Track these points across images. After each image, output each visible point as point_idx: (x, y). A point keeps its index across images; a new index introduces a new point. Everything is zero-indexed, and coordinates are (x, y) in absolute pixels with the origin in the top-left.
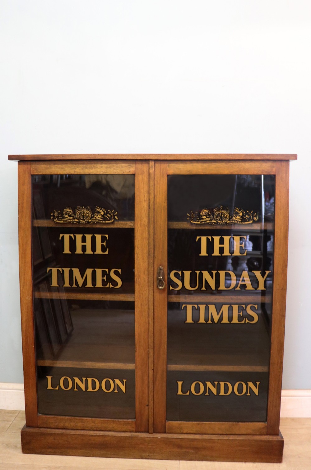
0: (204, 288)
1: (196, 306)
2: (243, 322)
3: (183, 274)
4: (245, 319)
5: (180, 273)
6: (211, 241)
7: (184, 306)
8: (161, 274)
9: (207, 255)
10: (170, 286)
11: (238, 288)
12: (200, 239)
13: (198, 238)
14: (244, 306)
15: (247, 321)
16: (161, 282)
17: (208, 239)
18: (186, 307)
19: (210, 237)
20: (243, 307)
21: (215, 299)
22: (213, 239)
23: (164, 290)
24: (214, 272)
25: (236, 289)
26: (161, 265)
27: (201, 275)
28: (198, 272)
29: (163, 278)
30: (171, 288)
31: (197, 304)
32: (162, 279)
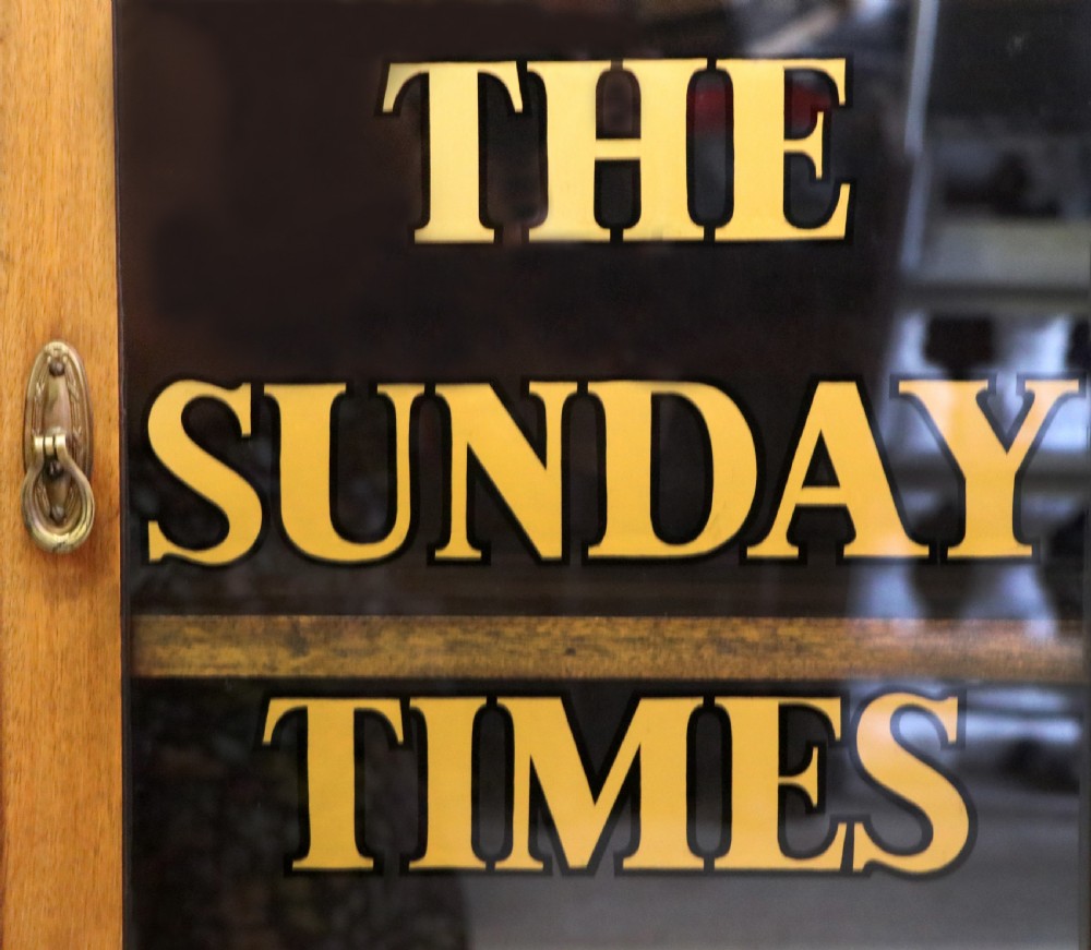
0: (459, 546)
1: (390, 709)
2: (831, 859)
3: (267, 415)
4: (842, 829)
5: (240, 402)
6: (518, 104)
7: (278, 708)
8: (63, 407)
9: (488, 235)
10: (154, 529)
11: (776, 544)
12: (418, 90)
13: (399, 75)
14: (831, 708)
15: (866, 851)
16: (62, 487)
17: (490, 89)
18: (296, 721)
19: (507, 73)
20: (823, 719)
21: (570, 652)
22: (534, 88)
23: (85, 555)
24: (554, 395)
25: (752, 552)
26: (55, 336)
27: (433, 420)
28: (403, 397)
29: (81, 447)
30: (159, 545)
31: (402, 689)
32: (65, 455)
